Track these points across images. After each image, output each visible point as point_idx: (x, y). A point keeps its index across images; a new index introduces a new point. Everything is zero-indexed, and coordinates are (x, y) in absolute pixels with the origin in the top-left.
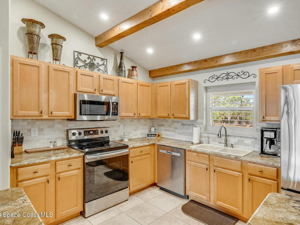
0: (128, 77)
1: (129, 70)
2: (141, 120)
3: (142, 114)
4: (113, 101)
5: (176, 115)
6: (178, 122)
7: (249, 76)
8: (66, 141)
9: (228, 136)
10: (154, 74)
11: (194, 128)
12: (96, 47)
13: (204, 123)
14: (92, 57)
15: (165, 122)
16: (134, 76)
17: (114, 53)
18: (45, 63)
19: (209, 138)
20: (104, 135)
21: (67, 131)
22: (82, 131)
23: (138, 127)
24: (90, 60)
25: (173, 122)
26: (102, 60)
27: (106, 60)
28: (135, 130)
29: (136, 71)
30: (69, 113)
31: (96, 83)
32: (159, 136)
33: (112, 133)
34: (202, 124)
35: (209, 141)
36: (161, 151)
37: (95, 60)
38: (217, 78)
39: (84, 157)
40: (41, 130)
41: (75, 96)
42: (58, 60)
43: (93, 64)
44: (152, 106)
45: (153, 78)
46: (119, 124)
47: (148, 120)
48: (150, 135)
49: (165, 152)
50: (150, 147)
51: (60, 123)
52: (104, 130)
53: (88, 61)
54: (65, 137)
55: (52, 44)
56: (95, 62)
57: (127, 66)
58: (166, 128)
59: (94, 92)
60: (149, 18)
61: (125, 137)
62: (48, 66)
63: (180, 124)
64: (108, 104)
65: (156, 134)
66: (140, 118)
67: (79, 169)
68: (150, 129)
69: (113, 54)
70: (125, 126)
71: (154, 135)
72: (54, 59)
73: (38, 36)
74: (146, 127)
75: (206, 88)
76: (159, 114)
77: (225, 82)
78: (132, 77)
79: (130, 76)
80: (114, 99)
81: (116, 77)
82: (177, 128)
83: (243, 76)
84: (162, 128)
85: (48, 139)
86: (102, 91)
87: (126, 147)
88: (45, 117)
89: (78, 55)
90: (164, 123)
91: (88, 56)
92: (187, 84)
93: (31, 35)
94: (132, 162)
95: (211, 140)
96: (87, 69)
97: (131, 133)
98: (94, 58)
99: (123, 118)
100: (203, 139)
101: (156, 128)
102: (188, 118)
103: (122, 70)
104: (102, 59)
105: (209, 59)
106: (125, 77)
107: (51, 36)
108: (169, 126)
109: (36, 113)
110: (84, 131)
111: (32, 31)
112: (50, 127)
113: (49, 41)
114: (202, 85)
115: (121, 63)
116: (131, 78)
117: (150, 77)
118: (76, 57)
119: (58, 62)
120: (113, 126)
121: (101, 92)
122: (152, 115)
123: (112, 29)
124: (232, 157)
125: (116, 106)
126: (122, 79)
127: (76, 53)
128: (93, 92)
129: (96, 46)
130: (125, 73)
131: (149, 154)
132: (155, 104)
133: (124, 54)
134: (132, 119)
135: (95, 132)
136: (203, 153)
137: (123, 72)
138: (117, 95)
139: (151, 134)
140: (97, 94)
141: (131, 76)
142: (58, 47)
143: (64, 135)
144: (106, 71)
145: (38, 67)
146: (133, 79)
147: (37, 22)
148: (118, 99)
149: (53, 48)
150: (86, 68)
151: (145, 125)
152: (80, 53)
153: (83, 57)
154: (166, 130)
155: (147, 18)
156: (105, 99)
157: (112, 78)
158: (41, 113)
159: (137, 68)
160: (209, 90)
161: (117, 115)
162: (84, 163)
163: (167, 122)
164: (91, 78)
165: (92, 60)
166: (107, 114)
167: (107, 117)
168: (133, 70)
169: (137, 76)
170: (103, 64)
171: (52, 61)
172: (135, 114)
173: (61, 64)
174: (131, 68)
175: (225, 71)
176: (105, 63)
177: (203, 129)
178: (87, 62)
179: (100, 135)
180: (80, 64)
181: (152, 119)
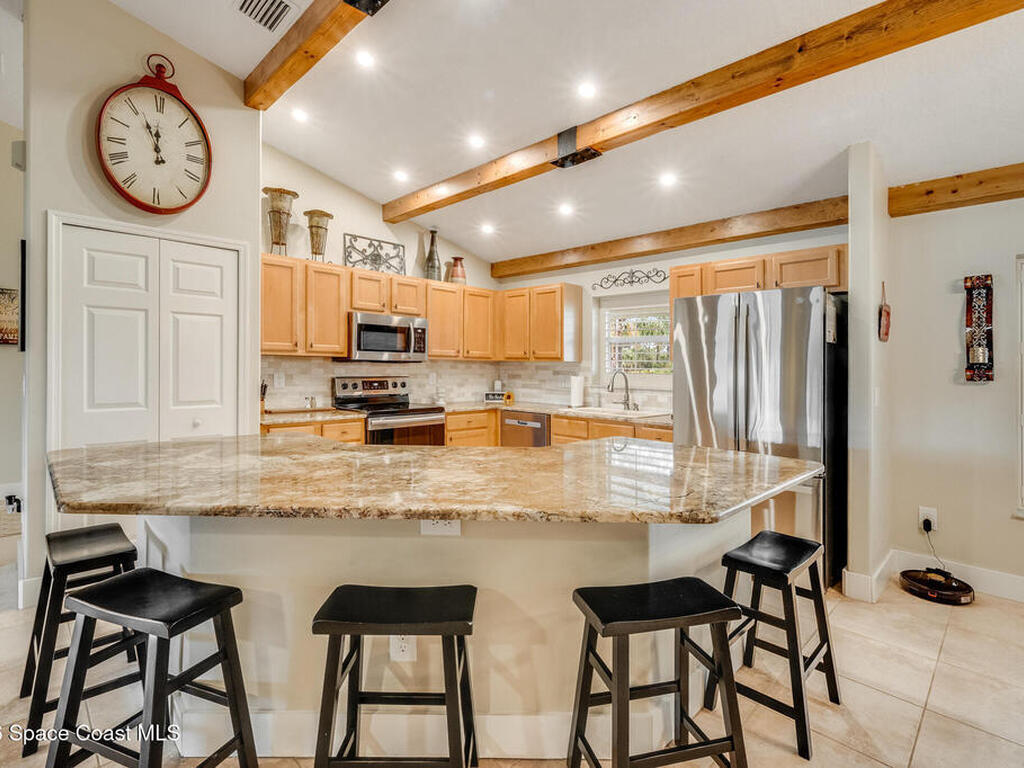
0: (447, 280)
1: (448, 265)
2: (474, 366)
3: (474, 353)
4: (416, 326)
5: (540, 353)
6: (546, 368)
7: (665, 278)
8: (330, 398)
9: (632, 390)
10: (501, 271)
11: (573, 378)
12: (384, 224)
13: (594, 368)
14: (376, 244)
15: (522, 369)
16: (457, 276)
17: (419, 233)
18: (300, 261)
19: (600, 396)
20: (400, 391)
21: (333, 380)
22: (359, 382)
23: (467, 380)
24: (372, 249)
25: (537, 368)
26: (395, 248)
27: (403, 246)
28: (461, 385)
29: (462, 266)
30: (338, 347)
31: (385, 292)
32: (509, 397)
33: (414, 388)
34: (589, 369)
35: (600, 402)
36: (508, 421)
37: (381, 248)
38: (614, 282)
39: (366, 420)
40: (289, 377)
41: (350, 317)
42: (320, 254)
43: (379, 256)
44: (494, 335)
45: (500, 277)
46: (427, 371)
47: (488, 366)
48: (490, 396)
49: (515, 422)
50: (485, 414)
51: (320, 366)
52: (399, 382)
53: (369, 251)
54: (329, 391)
55: (311, 227)
56: (383, 253)
57: (444, 256)
58: (524, 383)
59: (381, 309)
60: (476, 185)
61: (440, 397)
62: (306, 267)
63: (551, 372)
64: (405, 331)
65: (503, 395)
66: (469, 361)
67: (358, 440)
68: (493, 384)
69: (417, 235)
70: (439, 376)
71: (499, 395)
72: (313, 253)
73: (288, 214)
74: (484, 380)
75: (599, 301)
76: (510, 353)
77: (627, 289)
78: (455, 279)
79: (450, 276)
80: (417, 322)
81: (421, 281)
82: (544, 381)
83: (656, 278)
84: (518, 382)
85: (301, 394)
86: (396, 307)
87: (440, 410)
88: (301, 352)
89: (351, 242)
90: (521, 372)
91: (369, 242)
92: (558, 294)
93: (277, 214)
94: (451, 439)
95: (603, 400)
96: (368, 267)
97: (451, 390)
98: (380, 245)
99: (435, 360)
100: (590, 399)
101: (505, 382)
102: (560, 359)
103: (433, 267)
104: (396, 246)
105: (599, 244)
106: (440, 279)
107: (310, 214)
108: (531, 378)
109: (288, 345)
110: (363, 382)
111: (280, 206)
112: (304, 372)
113: (304, 222)
114: (590, 294)
115: (431, 253)
116: (452, 282)
117: (492, 276)
118: (348, 244)
119: (319, 258)
120: (415, 376)
121: (393, 310)
122: (495, 355)
123: (414, 194)
124: (619, 420)
125: (422, 335)
126: (434, 283)
127: (348, 238)
128: (378, 308)
129: (385, 221)
130: (440, 272)
131: (484, 428)
132: (500, 332)
133: (437, 235)
134: (455, 361)
135: (383, 385)
136: (578, 418)
137: (436, 270)
138: (423, 314)
139: (494, 395)
140: (387, 312)
141: (452, 276)
142: (321, 231)
143: (327, 389)
144: (403, 268)
145: (291, 268)
146: (457, 282)
147: (289, 193)
148: (426, 323)
149: (312, 233)
150: (366, 264)
151: (482, 375)
152: (355, 237)
153: (361, 244)
154: (524, 386)
155: (474, 185)
156: (400, 322)
157: (415, 282)
158: (296, 345)
159: (463, 261)
160: (602, 303)
161: (424, 352)
162: (366, 431)
163: (526, 368)
164: (376, 284)
165: (376, 248)
166: (406, 349)
167: (403, 356)
168: (455, 265)
169: (464, 277)
170: (398, 256)
171: (310, 256)
172: (458, 352)
173: (326, 261)
174: (452, 261)
175: (628, 269)
176: (401, 254)
177: (590, 380)
178: (367, 254)
179: (391, 391)
180: (356, 257)
181: (497, 363)
